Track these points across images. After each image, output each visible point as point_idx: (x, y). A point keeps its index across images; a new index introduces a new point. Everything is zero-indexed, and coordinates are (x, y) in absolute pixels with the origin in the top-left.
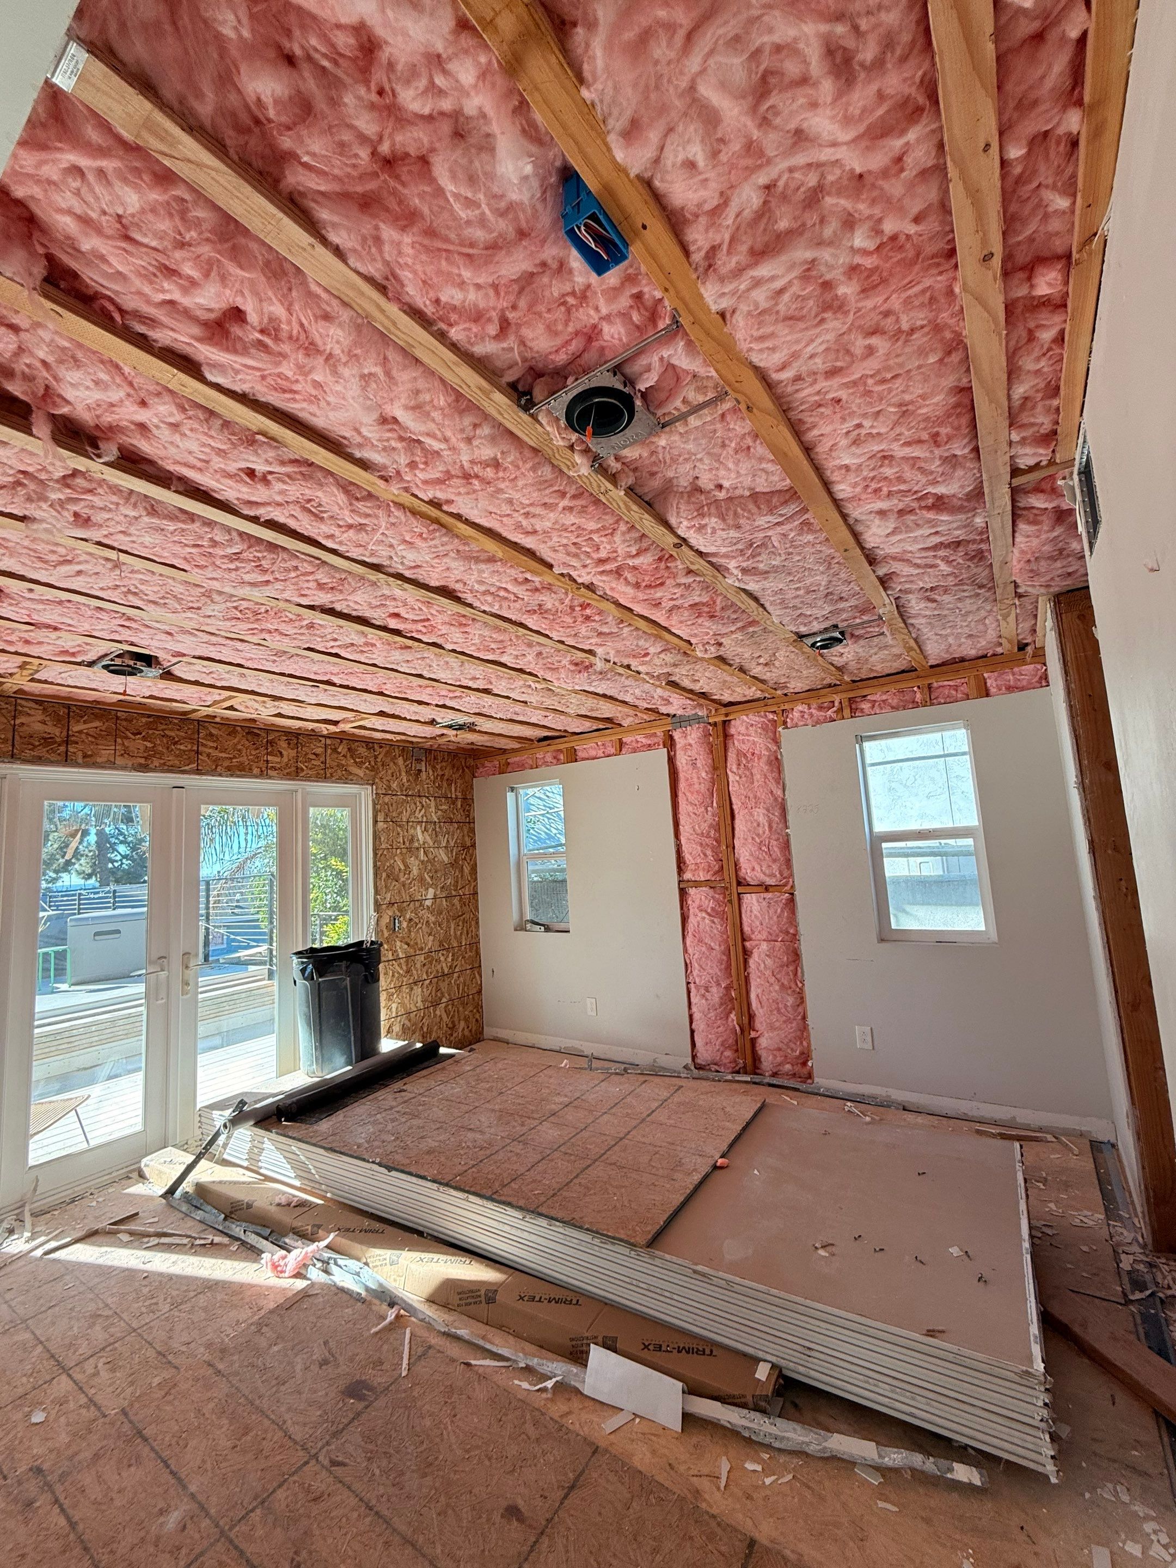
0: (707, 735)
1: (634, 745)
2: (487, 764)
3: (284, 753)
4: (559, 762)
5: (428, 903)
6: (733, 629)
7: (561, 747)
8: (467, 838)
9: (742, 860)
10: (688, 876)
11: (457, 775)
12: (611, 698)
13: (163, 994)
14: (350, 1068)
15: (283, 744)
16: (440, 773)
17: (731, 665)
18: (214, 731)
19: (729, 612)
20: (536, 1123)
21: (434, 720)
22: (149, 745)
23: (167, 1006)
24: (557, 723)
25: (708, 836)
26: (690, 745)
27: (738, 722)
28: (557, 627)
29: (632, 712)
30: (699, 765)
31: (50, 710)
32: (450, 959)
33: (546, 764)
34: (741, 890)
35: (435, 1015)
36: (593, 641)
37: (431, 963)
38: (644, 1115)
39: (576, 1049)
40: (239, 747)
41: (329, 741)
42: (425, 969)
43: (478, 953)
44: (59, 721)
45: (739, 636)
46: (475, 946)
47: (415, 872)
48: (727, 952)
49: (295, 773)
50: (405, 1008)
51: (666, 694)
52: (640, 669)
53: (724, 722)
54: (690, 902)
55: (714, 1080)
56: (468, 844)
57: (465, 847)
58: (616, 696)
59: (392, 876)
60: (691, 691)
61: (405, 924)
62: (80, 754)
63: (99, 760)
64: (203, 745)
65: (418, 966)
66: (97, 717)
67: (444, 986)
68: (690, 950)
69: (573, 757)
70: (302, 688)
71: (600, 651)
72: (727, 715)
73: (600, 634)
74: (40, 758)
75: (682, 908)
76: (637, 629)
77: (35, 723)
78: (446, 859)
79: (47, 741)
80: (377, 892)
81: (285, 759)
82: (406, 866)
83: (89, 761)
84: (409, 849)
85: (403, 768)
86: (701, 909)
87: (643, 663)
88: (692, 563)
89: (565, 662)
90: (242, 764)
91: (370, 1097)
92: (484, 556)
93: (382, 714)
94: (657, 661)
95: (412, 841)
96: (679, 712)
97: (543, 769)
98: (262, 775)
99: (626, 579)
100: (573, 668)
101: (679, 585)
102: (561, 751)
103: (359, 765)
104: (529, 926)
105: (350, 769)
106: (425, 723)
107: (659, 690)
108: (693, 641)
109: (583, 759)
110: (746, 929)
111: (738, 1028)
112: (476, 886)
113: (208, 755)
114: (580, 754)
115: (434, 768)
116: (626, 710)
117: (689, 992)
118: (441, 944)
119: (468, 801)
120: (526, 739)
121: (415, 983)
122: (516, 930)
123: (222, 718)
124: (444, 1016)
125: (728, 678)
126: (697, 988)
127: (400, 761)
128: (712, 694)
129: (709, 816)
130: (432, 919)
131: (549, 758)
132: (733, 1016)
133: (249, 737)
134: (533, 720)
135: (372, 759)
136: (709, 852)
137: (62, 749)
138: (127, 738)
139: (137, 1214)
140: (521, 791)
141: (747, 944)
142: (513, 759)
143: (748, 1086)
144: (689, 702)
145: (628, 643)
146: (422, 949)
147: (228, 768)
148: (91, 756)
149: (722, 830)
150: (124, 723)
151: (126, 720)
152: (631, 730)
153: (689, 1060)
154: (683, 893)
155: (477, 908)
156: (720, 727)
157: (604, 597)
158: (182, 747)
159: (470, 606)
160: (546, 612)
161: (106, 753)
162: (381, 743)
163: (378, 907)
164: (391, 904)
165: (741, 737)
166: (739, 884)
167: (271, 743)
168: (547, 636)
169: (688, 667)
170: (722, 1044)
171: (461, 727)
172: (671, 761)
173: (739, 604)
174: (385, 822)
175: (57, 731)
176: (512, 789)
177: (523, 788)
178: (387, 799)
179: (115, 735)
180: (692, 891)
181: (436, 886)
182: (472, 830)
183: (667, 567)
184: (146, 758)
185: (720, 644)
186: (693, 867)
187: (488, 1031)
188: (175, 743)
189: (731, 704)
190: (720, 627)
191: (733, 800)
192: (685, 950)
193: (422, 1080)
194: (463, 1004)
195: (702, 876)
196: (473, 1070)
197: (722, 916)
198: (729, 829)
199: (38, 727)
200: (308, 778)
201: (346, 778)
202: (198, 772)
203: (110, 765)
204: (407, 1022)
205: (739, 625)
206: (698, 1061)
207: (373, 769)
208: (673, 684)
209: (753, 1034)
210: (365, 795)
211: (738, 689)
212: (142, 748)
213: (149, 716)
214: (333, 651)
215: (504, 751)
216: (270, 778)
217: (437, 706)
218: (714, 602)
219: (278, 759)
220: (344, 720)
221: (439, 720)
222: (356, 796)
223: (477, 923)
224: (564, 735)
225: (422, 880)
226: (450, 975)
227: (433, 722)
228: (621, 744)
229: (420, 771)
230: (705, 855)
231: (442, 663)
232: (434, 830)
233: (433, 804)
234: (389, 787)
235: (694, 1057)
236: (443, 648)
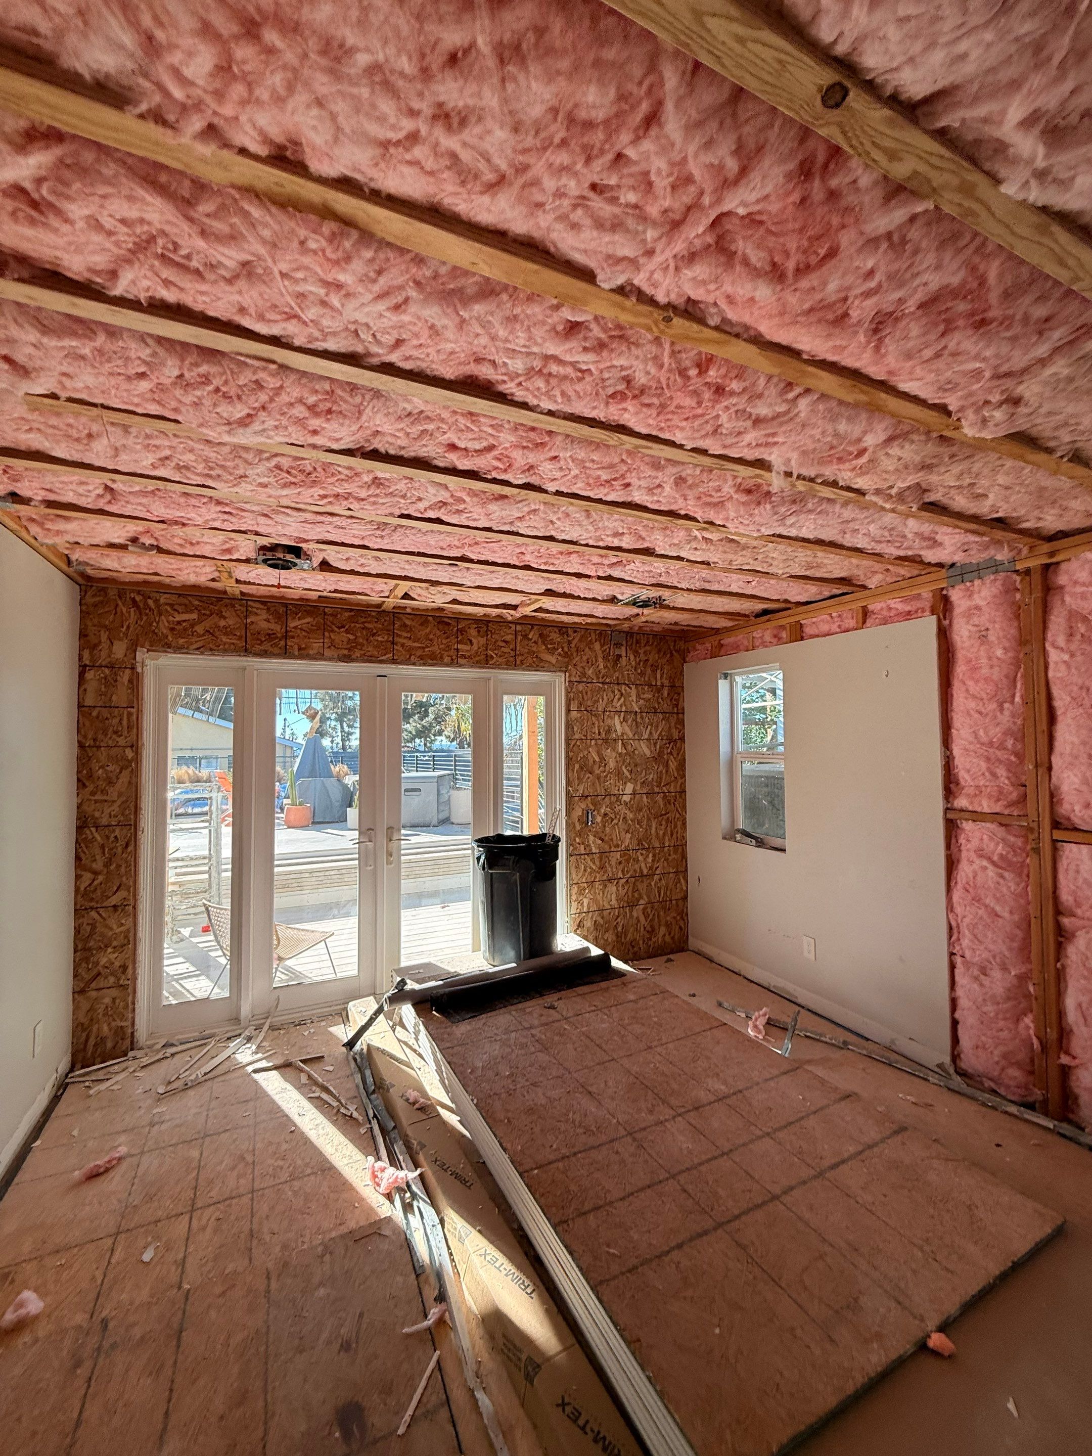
0: (1009, 590)
1: (885, 613)
2: (698, 647)
3: (474, 641)
4: (779, 640)
5: (626, 798)
6: (1042, 350)
7: (783, 622)
8: (673, 730)
9: (1065, 788)
10: (961, 802)
11: (664, 661)
12: (833, 545)
13: (371, 862)
14: (514, 965)
15: (473, 632)
16: (643, 658)
17: (1049, 451)
18: (408, 622)
19: (1027, 300)
20: (668, 1113)
21: (615, 597)
22: (352, 637)
23: (374, 873)
24: (772, 590)
25: (1002, 747)
26: (978, 608)
27: (1074, 565)
28: (676, 420)
29: (877, 567)
30: (992, 637)
31: (272, 609)
32: (650, 859)
33: (764, 645)
34: (1057, 835)
35: (631, 916)
36: (749, 437)
37: (628, 861)
38: (826, 1163)
39: (788, 993)
40: (431, 636)
41: (519, 628)
42: (621, 867)
43: (684, 857)
44: (279, 618)
45: (1060, 367)
46: (681, 848)
47: (612, 764)
48: (1026, 924)
49: (485, 661)
50: (597, 905)
51: (926, 528)
52: (860, 483)
53: (1046, 567)
54: (962, 840)
55: (984, 1104)
56: (676, 735)
57: (671, 740)
58: (839, 539)
59: (586, 768)
60: (975, 518)
61: (599, 819)
62: (296, 647)
63: (311, 652)
64: (398, 636)
65: (613, 863)
66: (309, 613)
67: (642, 887)
68: (959, 910)
69: (798, 634)
70: (440, 568)
71: (774, 457)
72: (1052, 554)
73: (758, 421)
74: (266, 651)
75: (948, 846)
76: (823, 397)
77: (261, 621)
78: (647, 752)
79: (270, 636)
80: (569, 783)
81: (475, 647)
82: (602, 759)
83: (303, 654)
84: (606, 741)
85: (599, 653)
86: (981, 853)
87: (862, 471)
88: (892, 156)
89: (728, 489)
90: (433, 653)
91: (520, 1006)
92: (470, 285)
93: (549, 593)
94: (888, 464)
95: (608, 731)
96: (958, 558)
97: (761, 651)
98: (453, 663)
99: (746, 262)
100: (744, 498)
101: (873, 242)
102: (782, 627)
103: (552, 651)
104: (738, 837)
105: (542, 656)
106: (603, 601)
107: (911, 522)
108: (953, 402)
109: (813, 636)
110: (1066, 897)
111: (1035, 1042)
112: (683, 784)
113: (403, 645)
114: (808, 630)
115: (636, 653)
116: (867, 563)
117: (952, 967)
118: (640, 842)
119: (676, 689)
120: (739, 614)
121: (609, 880)
122: (724, 838)
123: (413, 609)
124: (642, 919)
125: (1048, 482)
126: (967, 964)
127: (597, 646)
128: (1019, 520)
129: (1005, 718)
130: (630, 815)
131: (768, 637)
132: (1028, 1020)
133: (441, 627)
134: (734, 588)
135: (565, 645)
136: (1002, 772)
137: (282, 643)
138: (333, 631)
139: (321, 1058)
140: (738, 679)
141: (1066, 921)
142: (728, 640)
143: (1049, 1137)
144: (972, 538)
145: (817, 432)
146: (617, 846)
147: (421, 658)
148: (304, 649)
149: (1029, 740)
150: (331, 618)
151: (332, 615)
152: (883, 592)
153: (947, 1059)
154: (951, 828)
155: (684, 807)
156: (1037, 578)
157: (727, 329)
158: (380, 639)
159: (524, 406)
160: (642, 392)
161: (316, 646)
162: (575, 627)
163: (569, 797)
164: (584, 797)
165: (1079, 589)
166: (1056, 825)
167: (462, 631)
168: (671, 444)
169: (956, 469)
170: (1005, 1056)
171: (646, 604)
172: (944, 635)
173: (1051, 269)
174: (579, 711)
175: (278, 628)
176: (726, 676)
177: (739, 674)
178: (581, 687)
179: (323, 629)
180: (967, 826)
181: (636, 781)
182: (681, 722)
183: (833, 195)
184: (349, 650)
185: (1016, 401)
186: (971, 791)
187: (693, 943)
188: (374, 635)
189: (1062, 535)
190: (1005, 349)
191: (1056, 691)
192: (950, 907)
193: (578, 999)
194: (664, 908)
195: (986, 806)
196: (635, 1001)
197: (1020, 870)
198: (1043, 740)
199: (264, 625)
200: (498, 666)
201: (538, 665)
202: (394, 661)
203: (320, 656)
204: (599, 919)
205: (1058, 335)
206: (963, 1065)
207: (566, 655)
208: (936, 509)
209: (1065, 1060)
210: (558, 682)
211: (1075, 504)
212: (345, 640)
213: (351, 610)
214: (431, 514)
215: (717, 631)
216: (460, 666)
217: (599, 578)
218: (982, 282)
219: (468, 648)
220: (523, 604)
221: (620, 597)
222: (551, 684)
223: (684, 824)
224: (787, 606)
225: (619, 773)
226: (650, 876)
227: (613, 600)
228: (865, 613)
229: (619, 656)
230: (994, 775)
231: (560, 515)
232: (635, 720)
233: (633, 692)
234: (584, 674)
235: (955, 1057)
236: (546, 492)
